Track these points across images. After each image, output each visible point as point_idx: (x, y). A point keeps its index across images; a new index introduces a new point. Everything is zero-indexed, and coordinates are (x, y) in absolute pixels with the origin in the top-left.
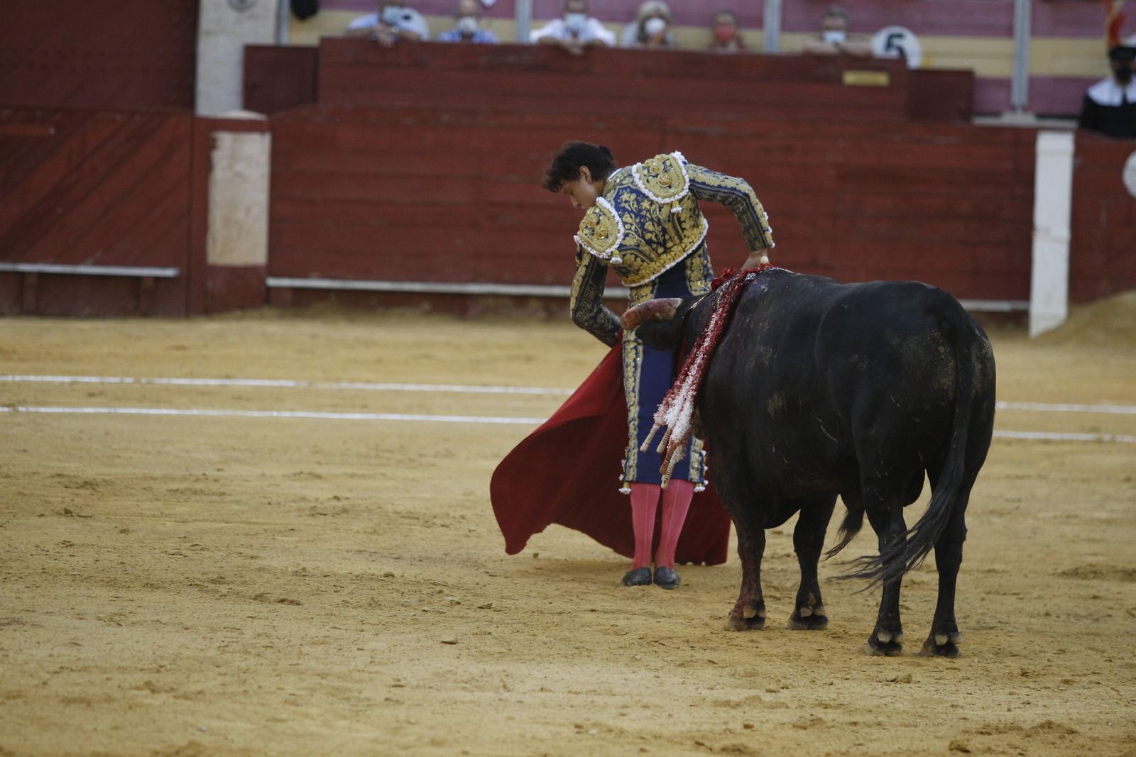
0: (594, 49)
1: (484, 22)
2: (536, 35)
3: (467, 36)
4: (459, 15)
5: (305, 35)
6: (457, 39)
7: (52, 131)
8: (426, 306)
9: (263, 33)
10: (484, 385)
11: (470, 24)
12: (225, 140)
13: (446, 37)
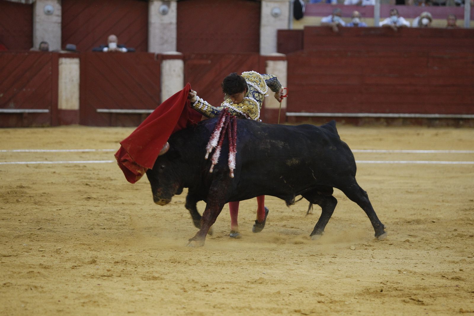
0: (403, 28)
1: (363, 19)
2: (381, 24)
3: (356, 25)
4: (353, 17)
5: (298, 26)
6: (352, 26)
7: (209, 62)
8: (343, 121)
9: (284, 26)
10: (365, 149)
11: (357, 20)
12: (271, 63)
13: (349, 25)
